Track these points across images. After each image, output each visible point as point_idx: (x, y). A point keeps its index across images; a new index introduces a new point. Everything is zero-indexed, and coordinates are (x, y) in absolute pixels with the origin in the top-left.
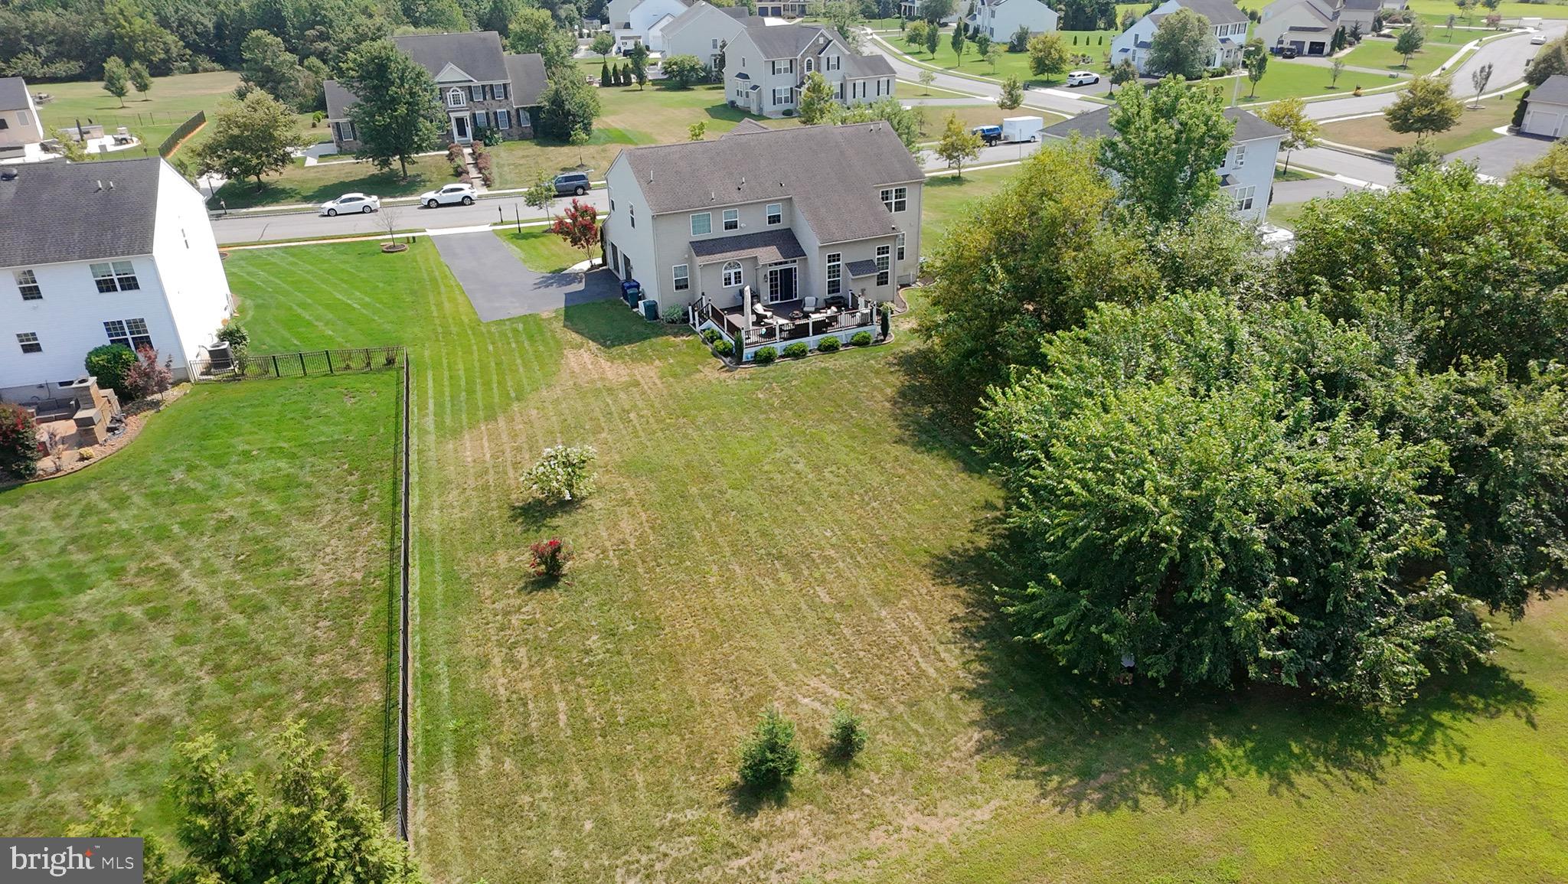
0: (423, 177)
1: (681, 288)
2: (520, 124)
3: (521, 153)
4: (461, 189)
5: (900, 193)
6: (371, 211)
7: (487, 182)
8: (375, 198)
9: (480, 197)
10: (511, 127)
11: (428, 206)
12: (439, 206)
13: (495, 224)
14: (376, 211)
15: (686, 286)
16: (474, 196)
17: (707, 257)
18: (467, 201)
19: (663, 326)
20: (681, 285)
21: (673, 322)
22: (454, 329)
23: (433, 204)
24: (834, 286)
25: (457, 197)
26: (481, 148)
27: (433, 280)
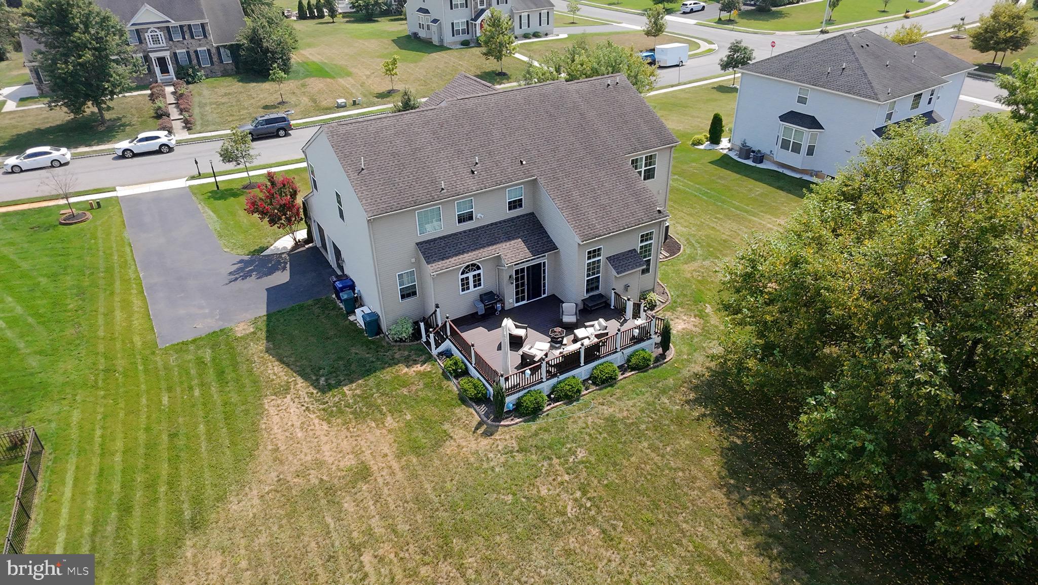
0: (123, 120)
1: (409, 295)
2: (222, 62)
3: (223, 91)
4: (157, 138)
5: (650, 160)
6: (61, 165)
7: (188, 125)
8: (64, 150)
9: (179, 143)
10: (212, 63)
11: (123, 156)
12: (135, 155)
13: (193, 178)
14: (67, 164)
15: (414, 293)
16: (173, 143)
17: (441, 264)
18: (165, 149)
19: (389, 348)
20: (408, 293)
21: (401, 340)
22: (121, 363)
23: (129, 154)
24: (593, 284)
25: (153, 145)
26: (184, 88)
27: (109, 270)
